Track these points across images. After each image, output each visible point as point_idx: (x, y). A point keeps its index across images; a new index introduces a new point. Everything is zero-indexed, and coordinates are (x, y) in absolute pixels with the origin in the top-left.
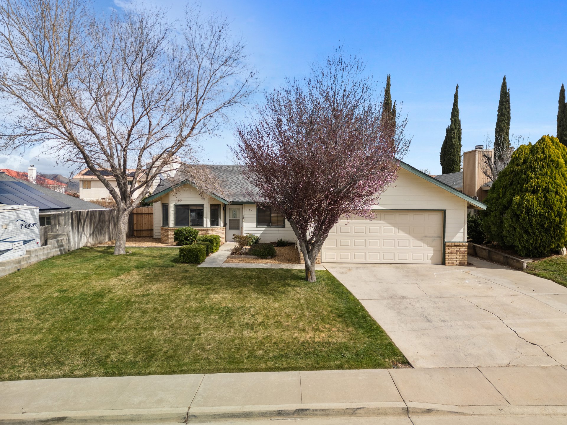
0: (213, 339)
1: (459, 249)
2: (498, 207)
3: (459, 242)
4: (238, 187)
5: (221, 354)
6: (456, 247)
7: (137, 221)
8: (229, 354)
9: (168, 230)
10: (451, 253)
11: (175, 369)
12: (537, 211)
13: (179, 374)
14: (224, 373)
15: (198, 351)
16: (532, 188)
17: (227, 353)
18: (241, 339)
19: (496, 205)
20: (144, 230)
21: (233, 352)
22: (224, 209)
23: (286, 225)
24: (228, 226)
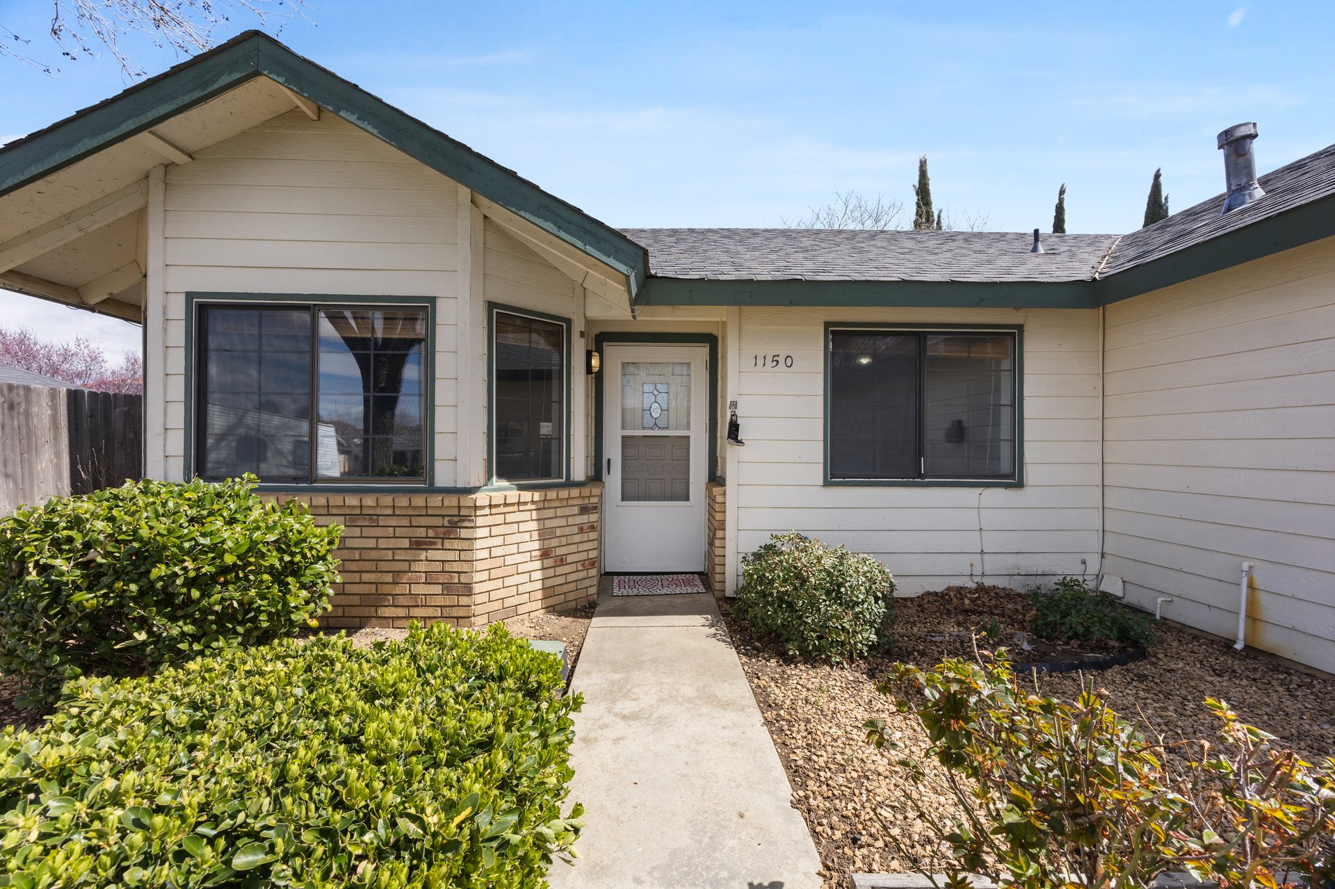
22: (595, 362)
23: (1032, 473)
24: (614, 480)
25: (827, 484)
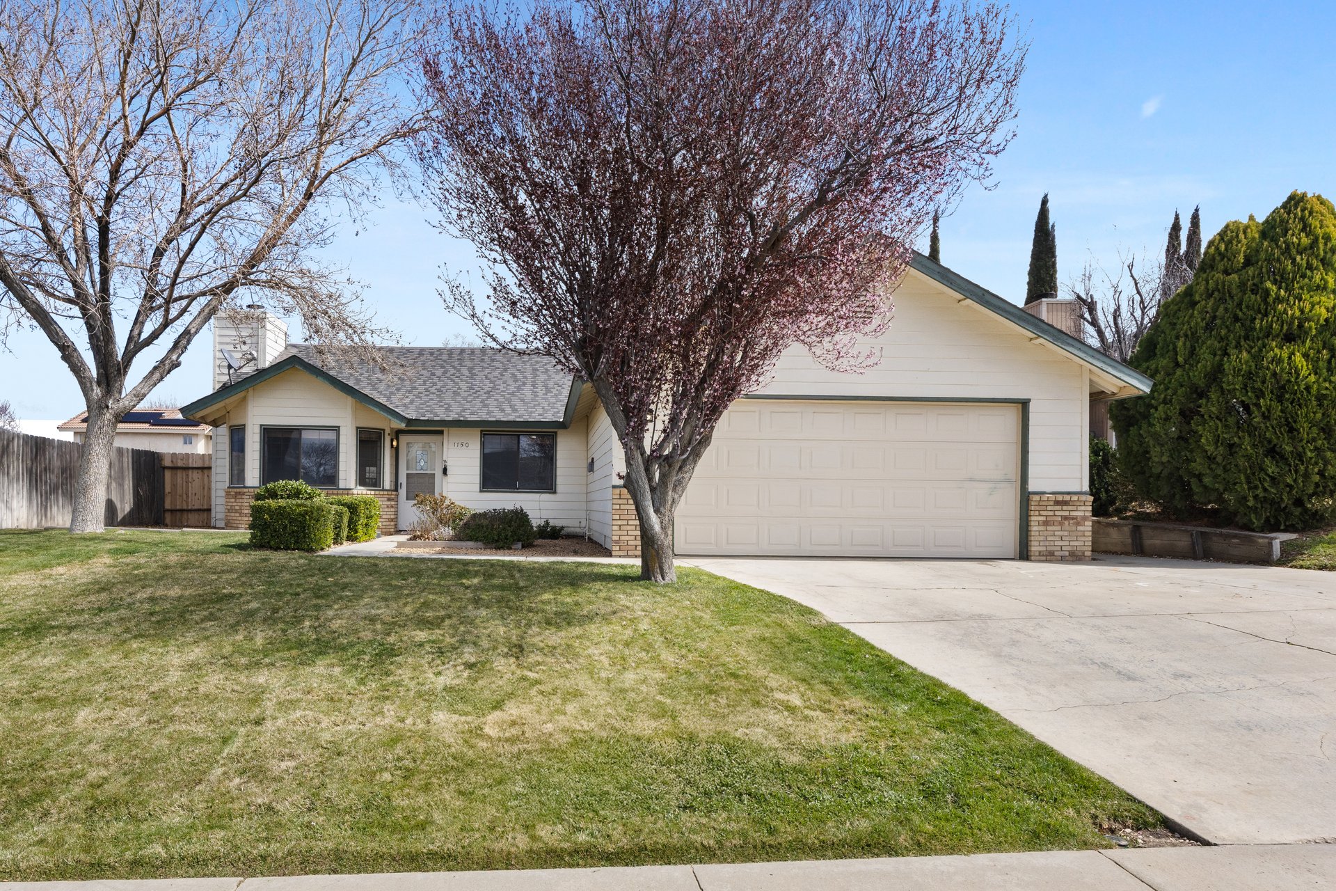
0: (310, 738)
1: (1067, 513)
2: (1175, 393)
3: (1069, 493)
4: (433, 390)
5: (332, 790)
6: (1058, 508)
7: (174, 486)
8: (367, 791)
9: (244, 494)
10: (1046, 523)
11: (111, 854)
12: (1308, 388)
13: (121, 877)
14: (335, 872)
15: (237, 781)
16: (1285, 327)
17: (357, 787)
18: (424, 736)
19: (1167, 389)
20: (191, 511)
21: (383, 785)
22: (395, 443)
23: (559, 488)
24: (403, 492)
25: (481, 491)
